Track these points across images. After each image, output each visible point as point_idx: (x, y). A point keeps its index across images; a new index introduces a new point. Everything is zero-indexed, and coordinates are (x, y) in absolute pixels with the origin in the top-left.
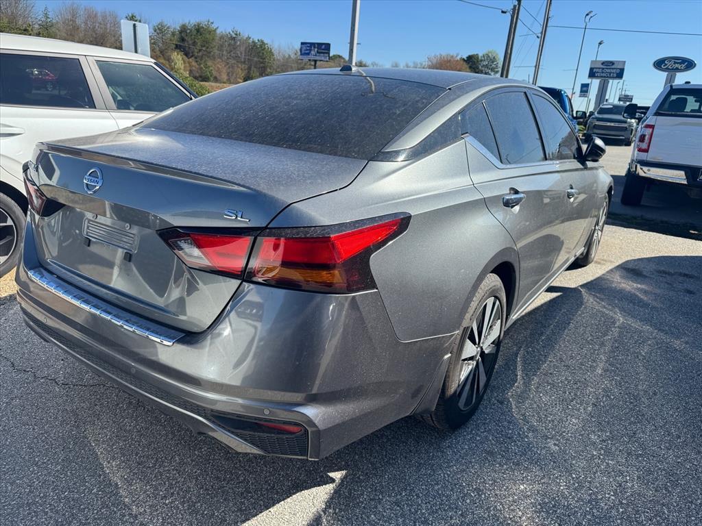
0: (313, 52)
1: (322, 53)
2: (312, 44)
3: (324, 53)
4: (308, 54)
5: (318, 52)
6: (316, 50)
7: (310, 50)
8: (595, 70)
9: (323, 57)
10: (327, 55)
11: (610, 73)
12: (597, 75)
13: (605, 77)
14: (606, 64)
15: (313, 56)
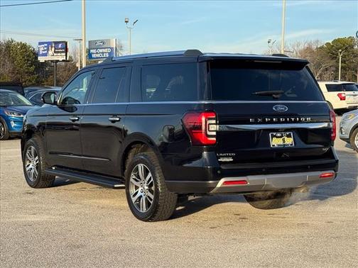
0: (51, 52)
1: (58, 52)
2: (49, 43)
3: (61, 52)
4: (46, 55)
5: (55, 52)
6: (53, 49)
7: (48, 50)
8: (91, 51)
9: (61, 57)
10: (64, 54)
11: (103, 53)
12: (93, 56)
13: (99, 58)
14: (98, 44)
15: (51, 56)
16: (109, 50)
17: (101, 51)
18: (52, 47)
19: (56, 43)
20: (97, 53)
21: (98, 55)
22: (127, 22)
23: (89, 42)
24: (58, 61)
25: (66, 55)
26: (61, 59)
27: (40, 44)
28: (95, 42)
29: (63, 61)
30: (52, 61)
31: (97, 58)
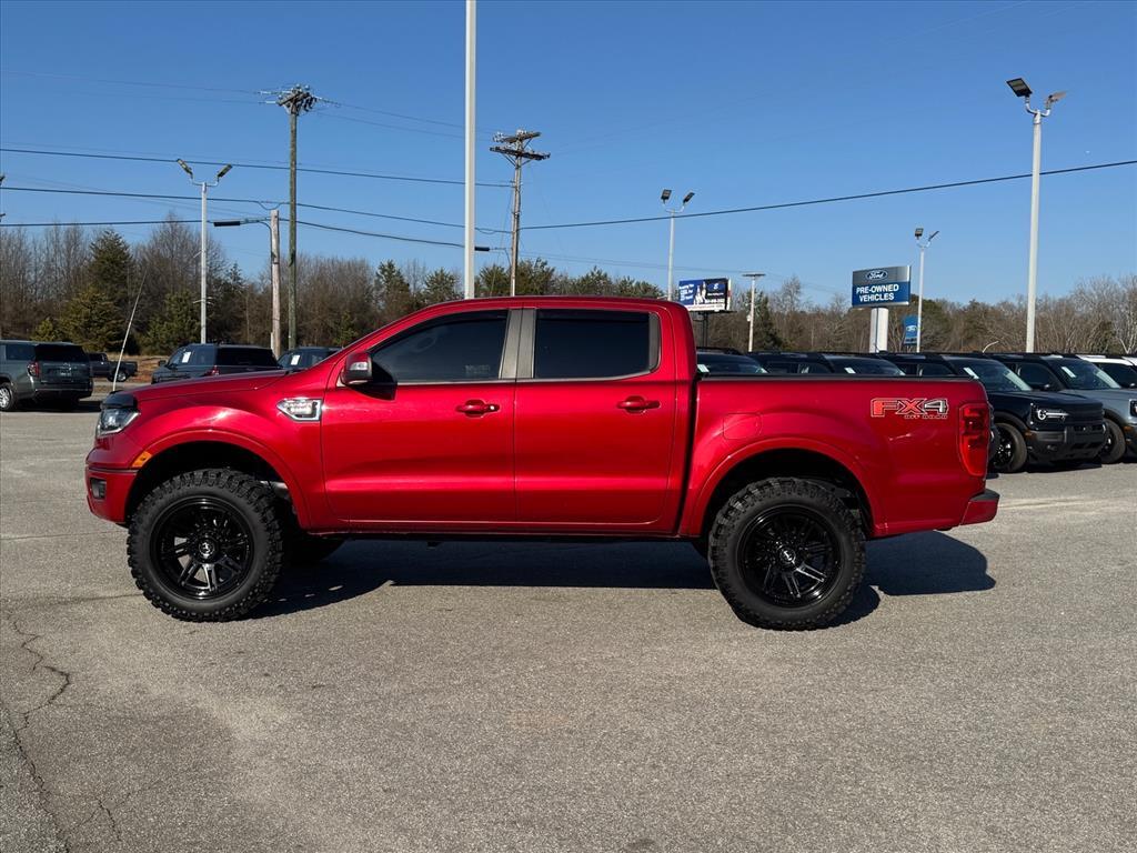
0: (699, 298)
1: (713, 297)
2: (698, 283)
3: (717, 297)
5: (707, 297)
6: (704, 292)
7: (695, 294)
8: (859, 290)
9: (716, 306)
10: (723, 300)
11: (883, 293)
12: (863, 298)
13: (875, 302)
14: (874, 276)
15: (700, 304)
16: (896, 288)
17: (879, 289)
18: (702, 289)
19: (710, 282)
20: (870, 293)
21: (873, 298)
22: (918, 235)
23: (855, 274)
24: (713, 312)
25: (726, 303)
26: (717, 309)
27: (682, 284)
28: (867, 273)
29: (721, 312)
30: (699, 312)
31: (870, 302)
